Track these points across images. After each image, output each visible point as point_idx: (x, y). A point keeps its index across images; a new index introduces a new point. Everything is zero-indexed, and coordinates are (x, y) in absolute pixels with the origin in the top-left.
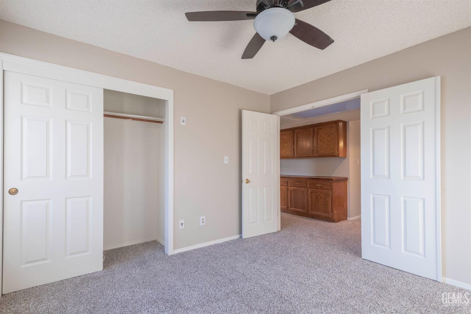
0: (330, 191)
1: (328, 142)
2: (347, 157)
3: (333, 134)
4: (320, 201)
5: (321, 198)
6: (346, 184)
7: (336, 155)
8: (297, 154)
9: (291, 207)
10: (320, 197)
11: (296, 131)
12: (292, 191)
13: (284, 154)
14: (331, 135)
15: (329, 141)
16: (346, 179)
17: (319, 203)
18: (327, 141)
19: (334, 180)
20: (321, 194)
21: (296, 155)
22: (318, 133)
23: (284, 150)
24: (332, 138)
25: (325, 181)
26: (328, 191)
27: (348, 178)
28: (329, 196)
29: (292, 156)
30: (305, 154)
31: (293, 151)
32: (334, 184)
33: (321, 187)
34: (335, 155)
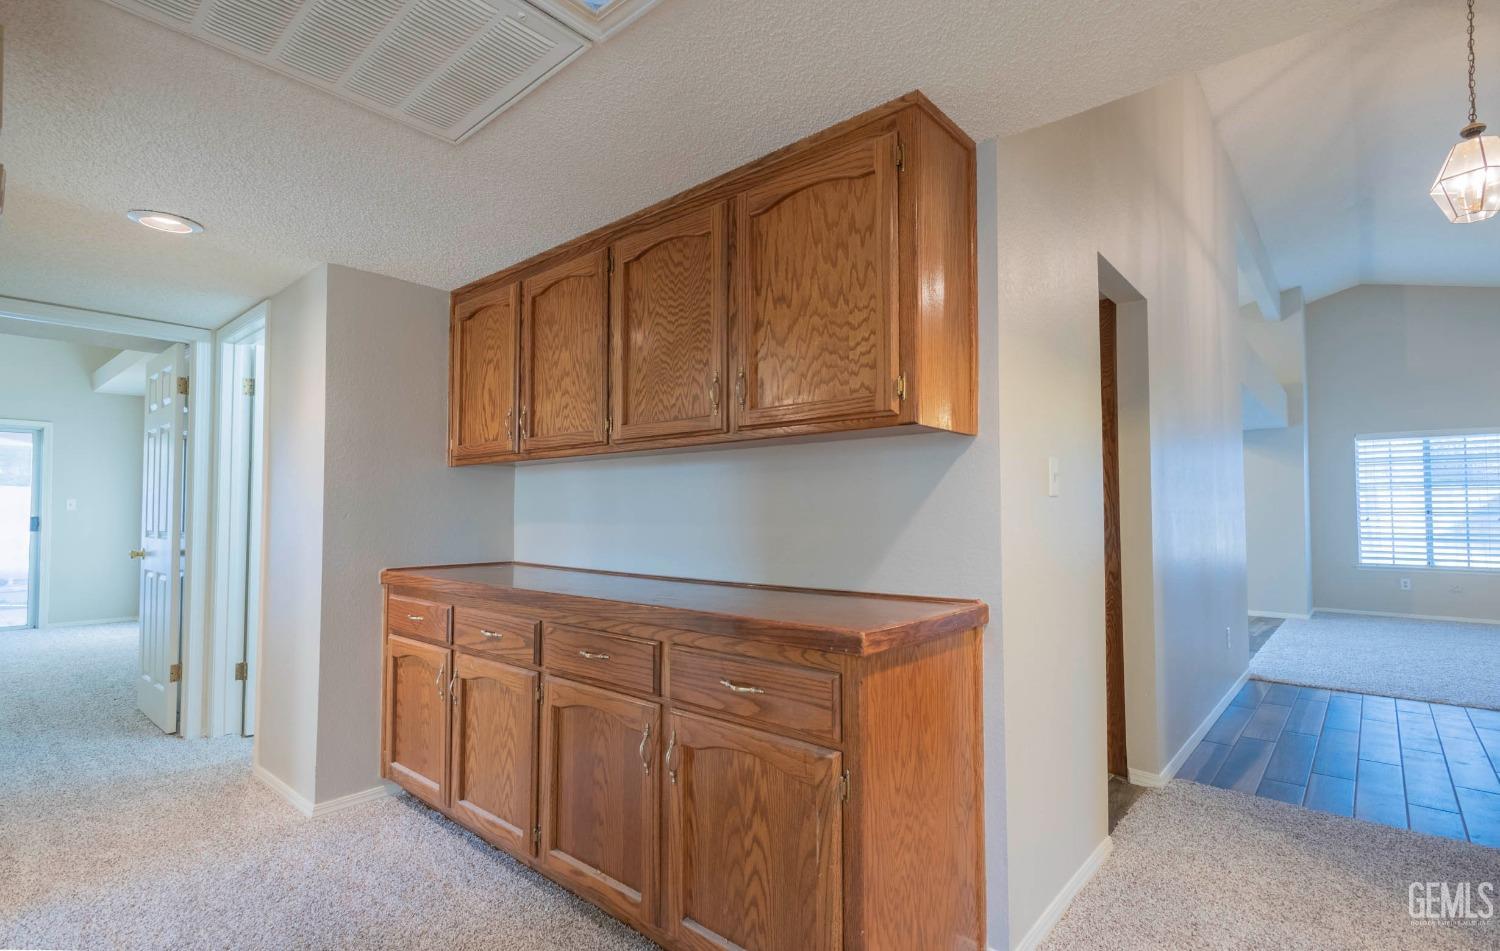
0: (835, 756)
1: (835, 305)
2: (981, 434)
3: (870, 228)
4: (756, 840)
5: (760, 809)
6: (977, 656)
7: (895, 406)
8: (625, 422)
9: (556, 845)
10: (757, 799)
11: (623, 251)
12: (566, 713)
13: (558, 422)
14: (856, 239)
15: (841, 292)
16: (972, 621)
17: (748, 854)
18: (824, 293)
19: (867, 650)
20: (764, 772)
21: (617, 432)
22: (755, 239)
23: (558, 395)
24: (861, 267)
25: (794, 655)
26: (814, 750)
27: (984, 610)
28: (825, 813)
29: (598, 436)
30: (676, 419)
31: (601, 398)
32: (874, 682)
33: (763, 706)
34: (879, 405)
